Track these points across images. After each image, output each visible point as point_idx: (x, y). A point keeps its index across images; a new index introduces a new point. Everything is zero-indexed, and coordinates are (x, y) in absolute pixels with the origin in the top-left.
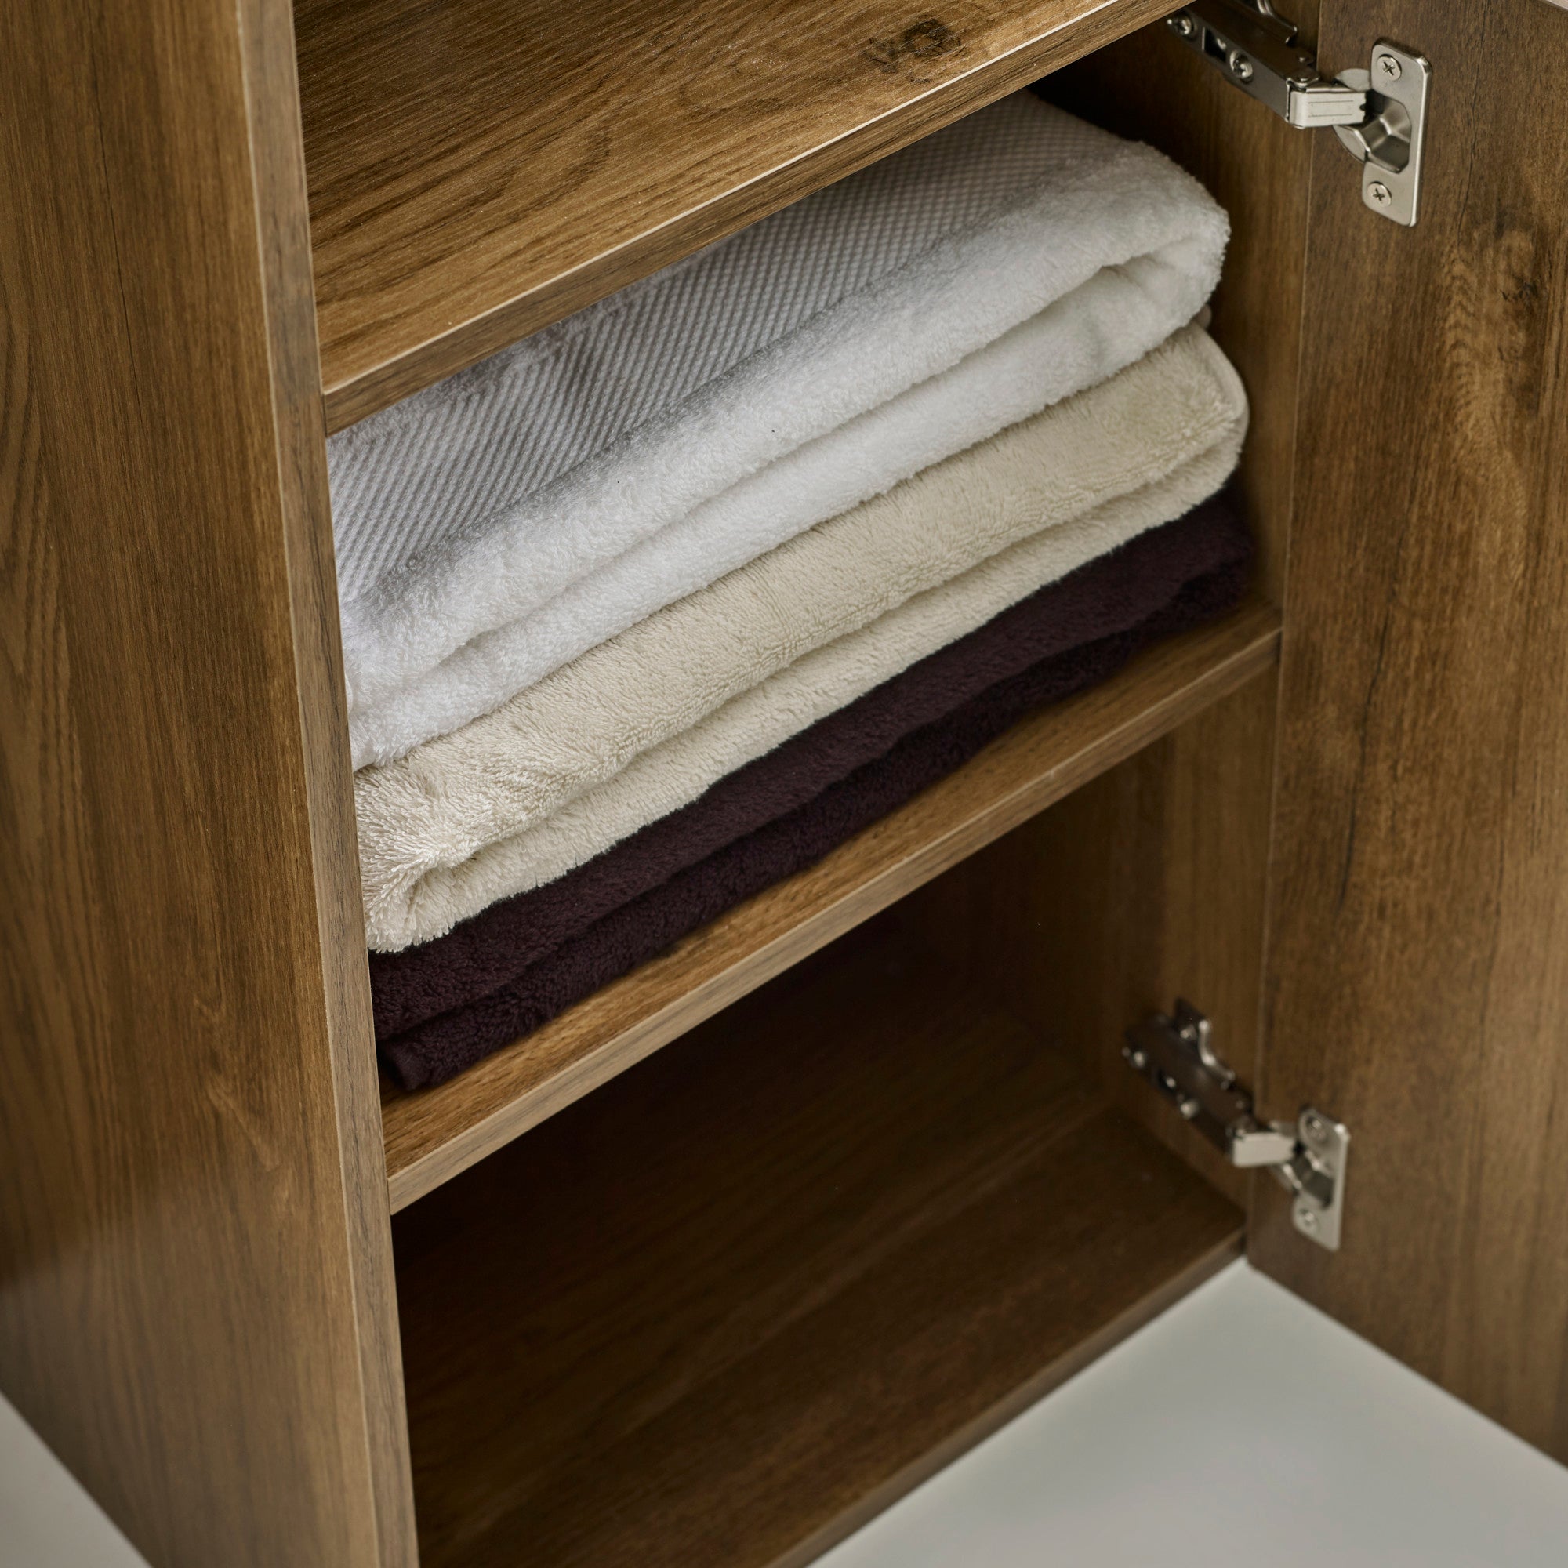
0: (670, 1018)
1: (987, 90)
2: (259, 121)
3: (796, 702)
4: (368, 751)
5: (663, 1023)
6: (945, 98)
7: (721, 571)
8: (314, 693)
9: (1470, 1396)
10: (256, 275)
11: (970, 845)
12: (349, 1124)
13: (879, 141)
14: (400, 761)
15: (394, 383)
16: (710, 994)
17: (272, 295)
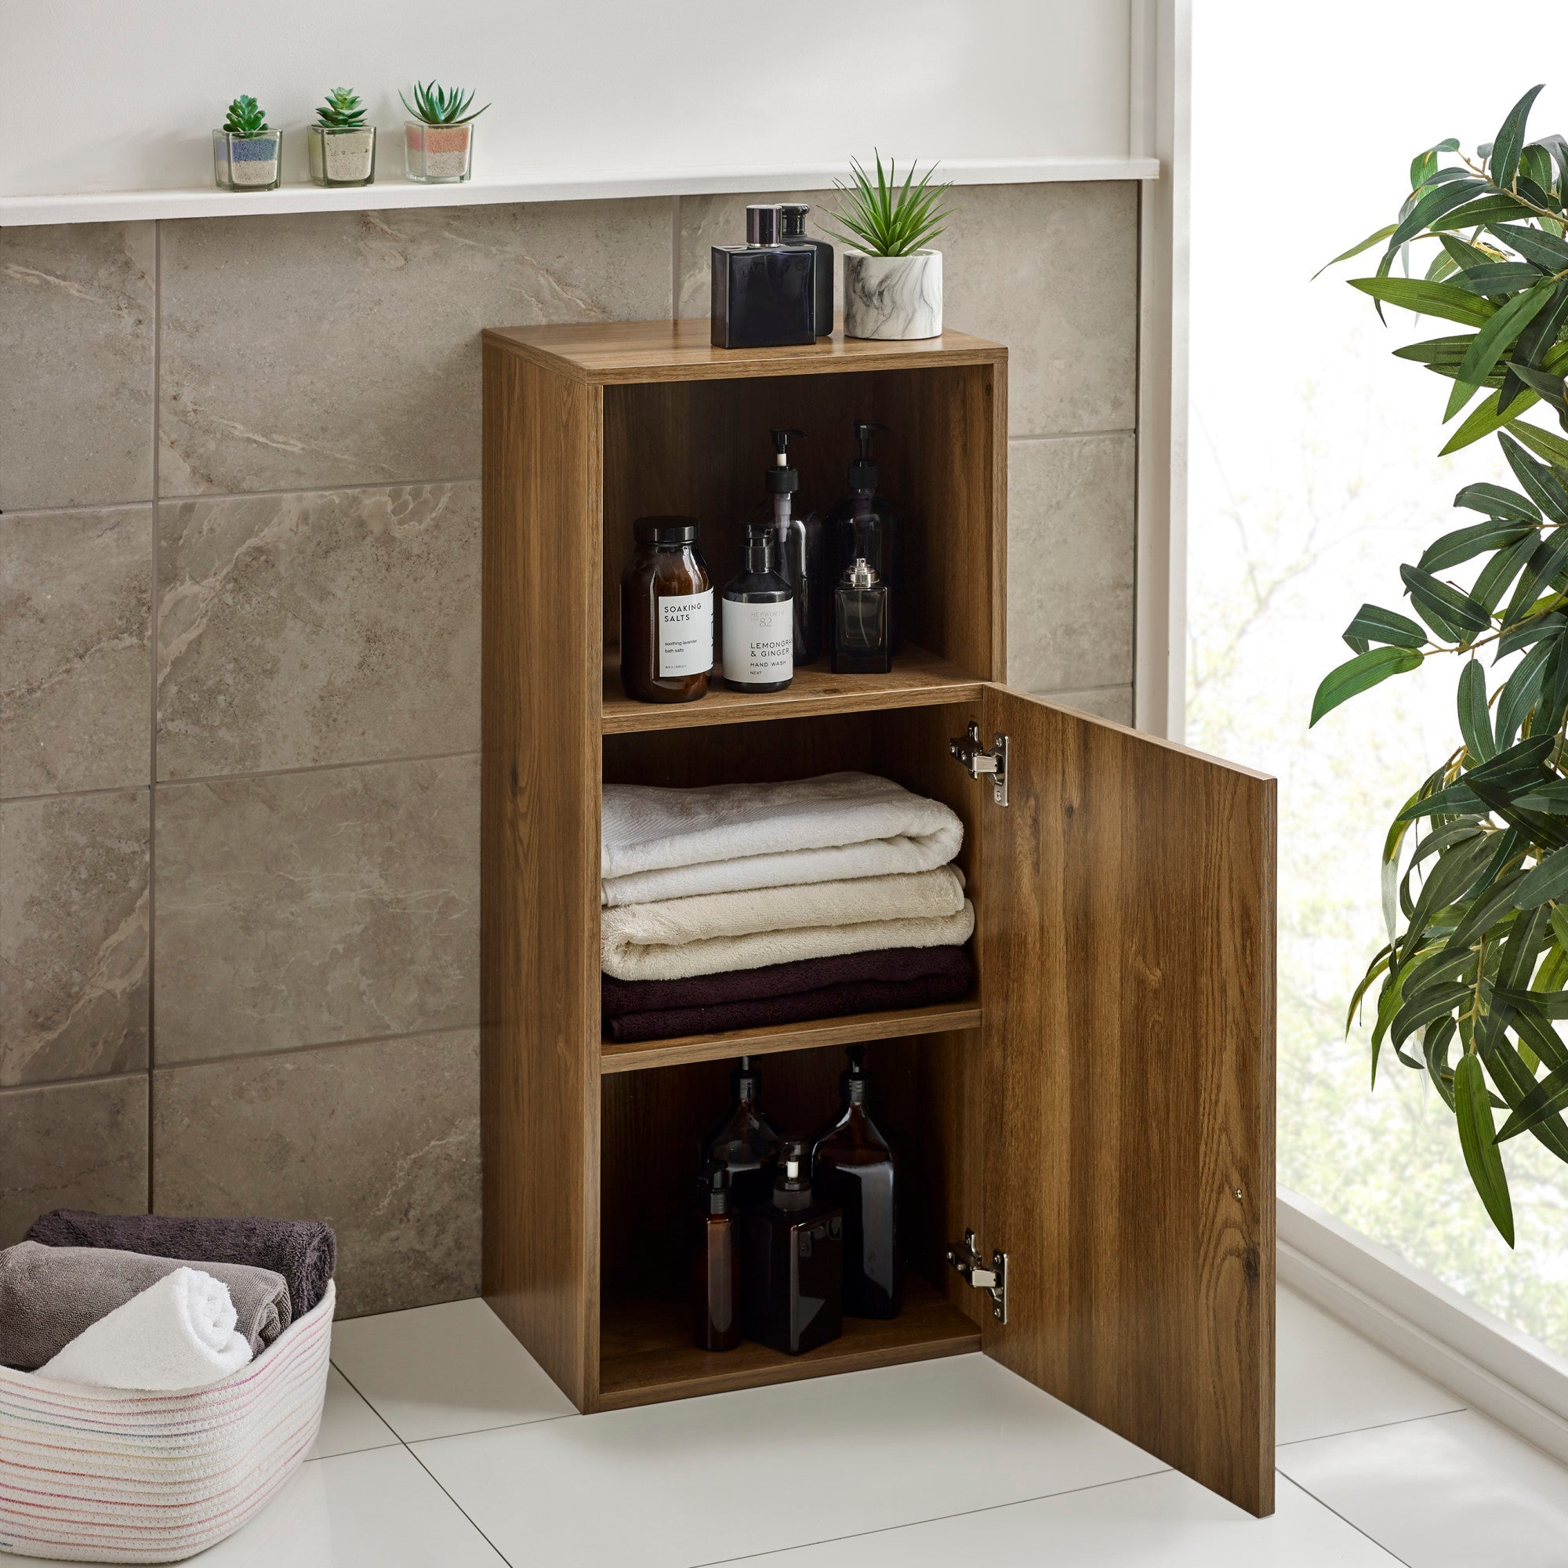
0: (714, 1048)
1: (845, 706)
2: (589, 611)
3: (773, 946)
4: (615, 897)
5: (711, 1048)
6: (829, 702)
7: (750, 887)
8: (590, 830)
9: (1045, 1388)
10: (584, 665)
11: (841, 1039)
12: (589, 1021)
13: (803, 709)
14: (627, 906)
15: (626, 724)
16: (730, 1046)
17: (588, 674)
